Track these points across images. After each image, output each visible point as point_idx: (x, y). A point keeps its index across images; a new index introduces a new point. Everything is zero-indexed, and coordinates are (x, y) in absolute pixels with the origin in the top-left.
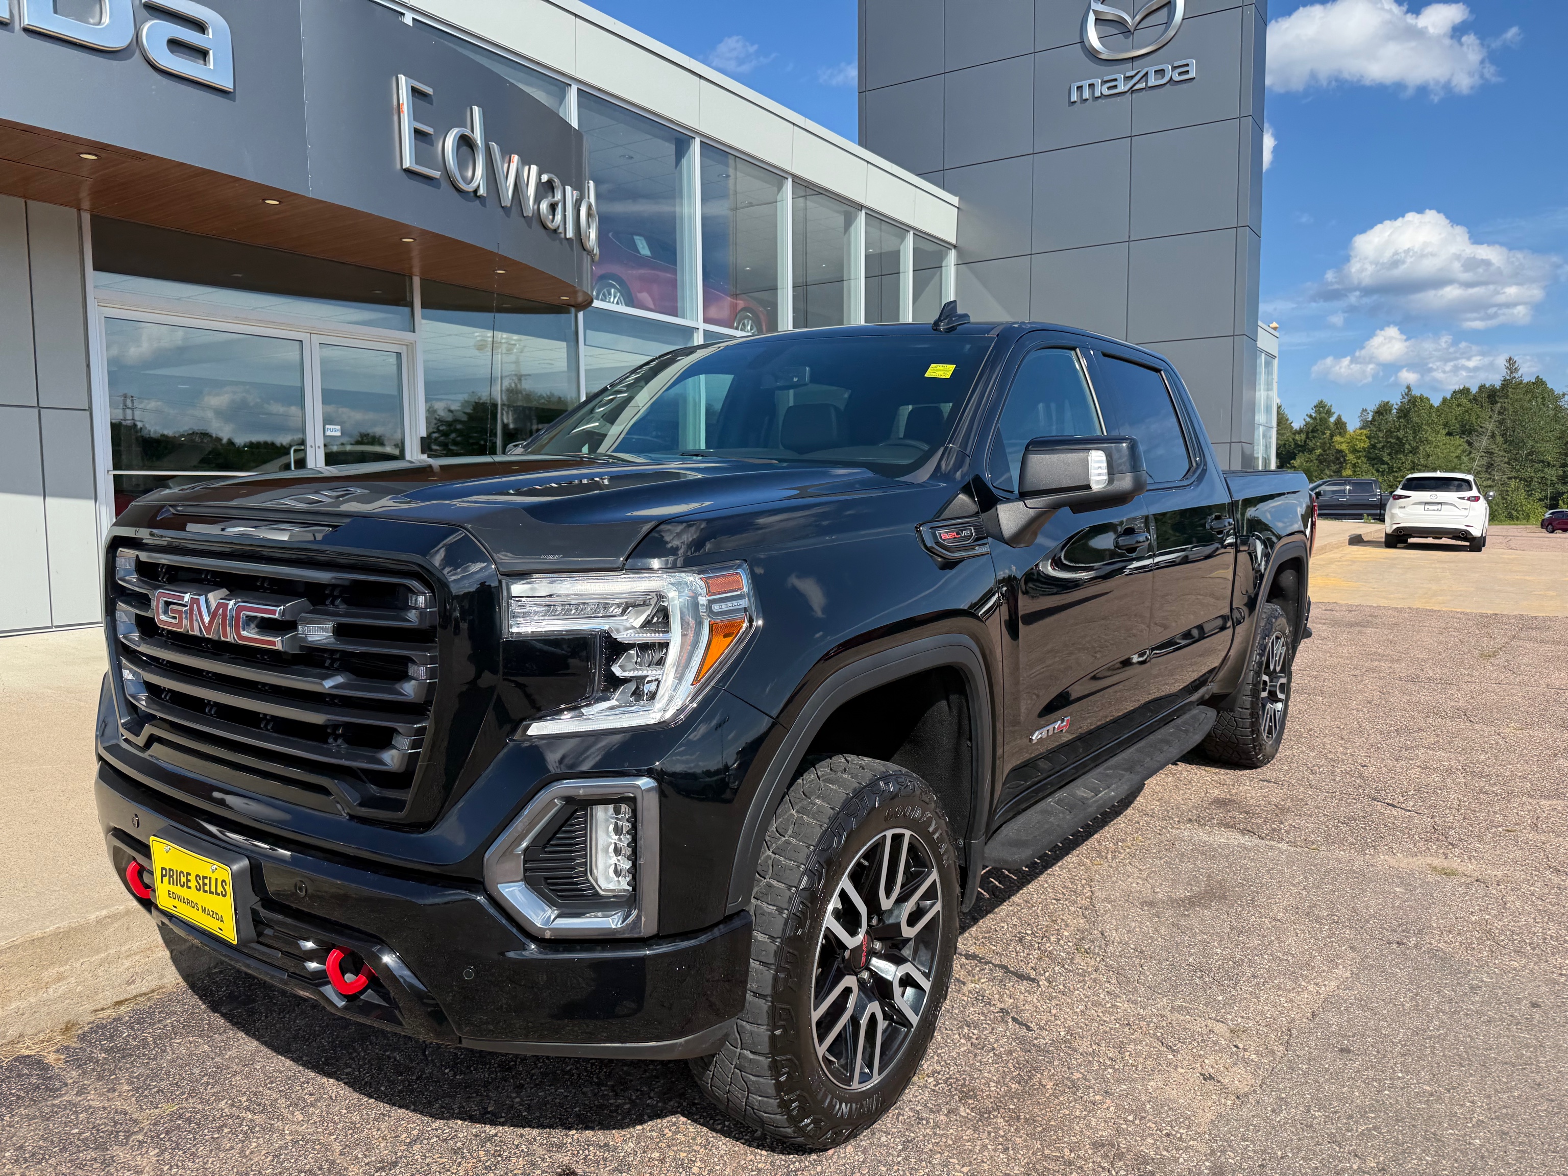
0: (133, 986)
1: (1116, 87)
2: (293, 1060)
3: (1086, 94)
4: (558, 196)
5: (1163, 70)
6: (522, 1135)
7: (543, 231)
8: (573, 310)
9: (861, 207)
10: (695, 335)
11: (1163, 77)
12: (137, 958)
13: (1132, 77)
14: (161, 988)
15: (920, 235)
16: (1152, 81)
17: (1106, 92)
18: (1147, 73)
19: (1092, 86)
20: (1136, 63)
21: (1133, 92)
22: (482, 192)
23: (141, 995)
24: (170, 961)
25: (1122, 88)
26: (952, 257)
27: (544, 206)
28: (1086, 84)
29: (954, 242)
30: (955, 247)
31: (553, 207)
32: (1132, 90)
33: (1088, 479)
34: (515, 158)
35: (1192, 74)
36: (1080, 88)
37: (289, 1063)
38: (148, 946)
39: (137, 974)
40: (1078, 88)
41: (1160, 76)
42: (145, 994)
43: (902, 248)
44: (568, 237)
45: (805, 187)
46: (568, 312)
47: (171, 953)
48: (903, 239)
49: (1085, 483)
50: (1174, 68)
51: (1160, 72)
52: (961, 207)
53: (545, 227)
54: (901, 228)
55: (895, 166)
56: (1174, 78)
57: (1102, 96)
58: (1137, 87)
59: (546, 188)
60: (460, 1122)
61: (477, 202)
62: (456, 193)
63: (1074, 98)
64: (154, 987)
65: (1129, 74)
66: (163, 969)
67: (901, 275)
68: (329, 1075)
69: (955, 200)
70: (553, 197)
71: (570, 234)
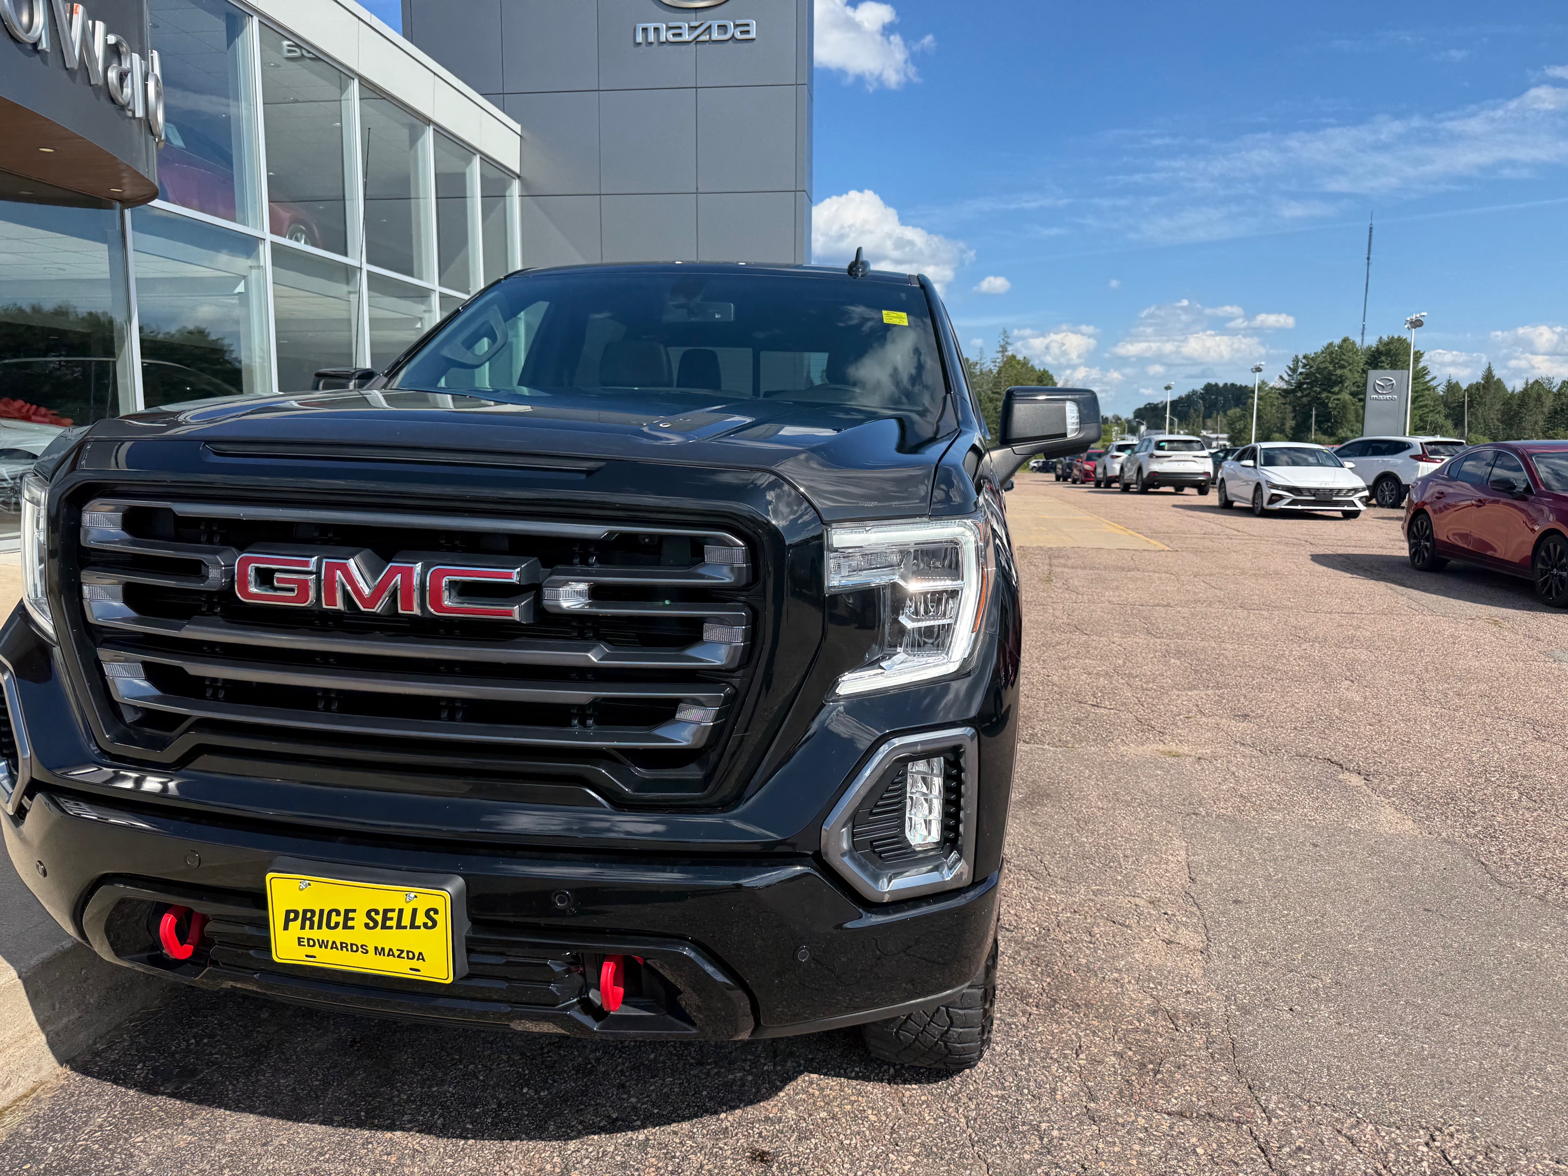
0: (8, 1090)
1: (680, 35)
2: (322, 1123)
3: (652, 37)
4: (126, 65)
5: (725, 26)
6: (675, 1133)
7: (111, 106)
8: (118, 205)
9: (428, 121)
10: (261, 247)
11: (726, 33)
12: (11, 1051)
13: (696, 28)
14: (42, 1084)
15: (487, 160)
16: (715, 36)
17: (671, 38)
18: (710, 27)
19: (656, 29)
20: (700, 14)
21: (697, 42)
22: (44, 45)
23: (20, 1099)
24: (47, 1047)
25: (686, 37)
26: (516, 187)
27: (112, 75)
28: (651, 26)
29: (517, 171)
30: (519, 177)
31: (122, 77)
32: (696, 41)
33: (1066, 428)
34: (80, 9)
35: (753, 35)
36: (645, 30)
37: (319, 1128)
38: (22, 1033)
39: (12, 1072)
40: (643, 29)
41: (721, 31)
42: (26, 1096)
43: (468, 170)
44: (137, 115)
45: (371, 91)
46: (111, 207)
47: (47, 1036)
48: (469, 161)
49: (1062, 432)
50: (736, 26)
51: (723, 28)
52: (524, 135)
53: (113, 100)
54: (470, 150)
55: (460, 82)
56: (736, 36)
57: (667, 42)
58: (702, 38)
59: (114, 52)
60: (596, 1137)
61: (38, 57)
62: (12, 43)
63: (639, 39)
64: (32, 1085)
65: (694, 24)
66: (40, 1059)
67: (468, 200)
68: (391, 1128)
69: (517, 127)
70: (120, 64)
71: (140, 113)
